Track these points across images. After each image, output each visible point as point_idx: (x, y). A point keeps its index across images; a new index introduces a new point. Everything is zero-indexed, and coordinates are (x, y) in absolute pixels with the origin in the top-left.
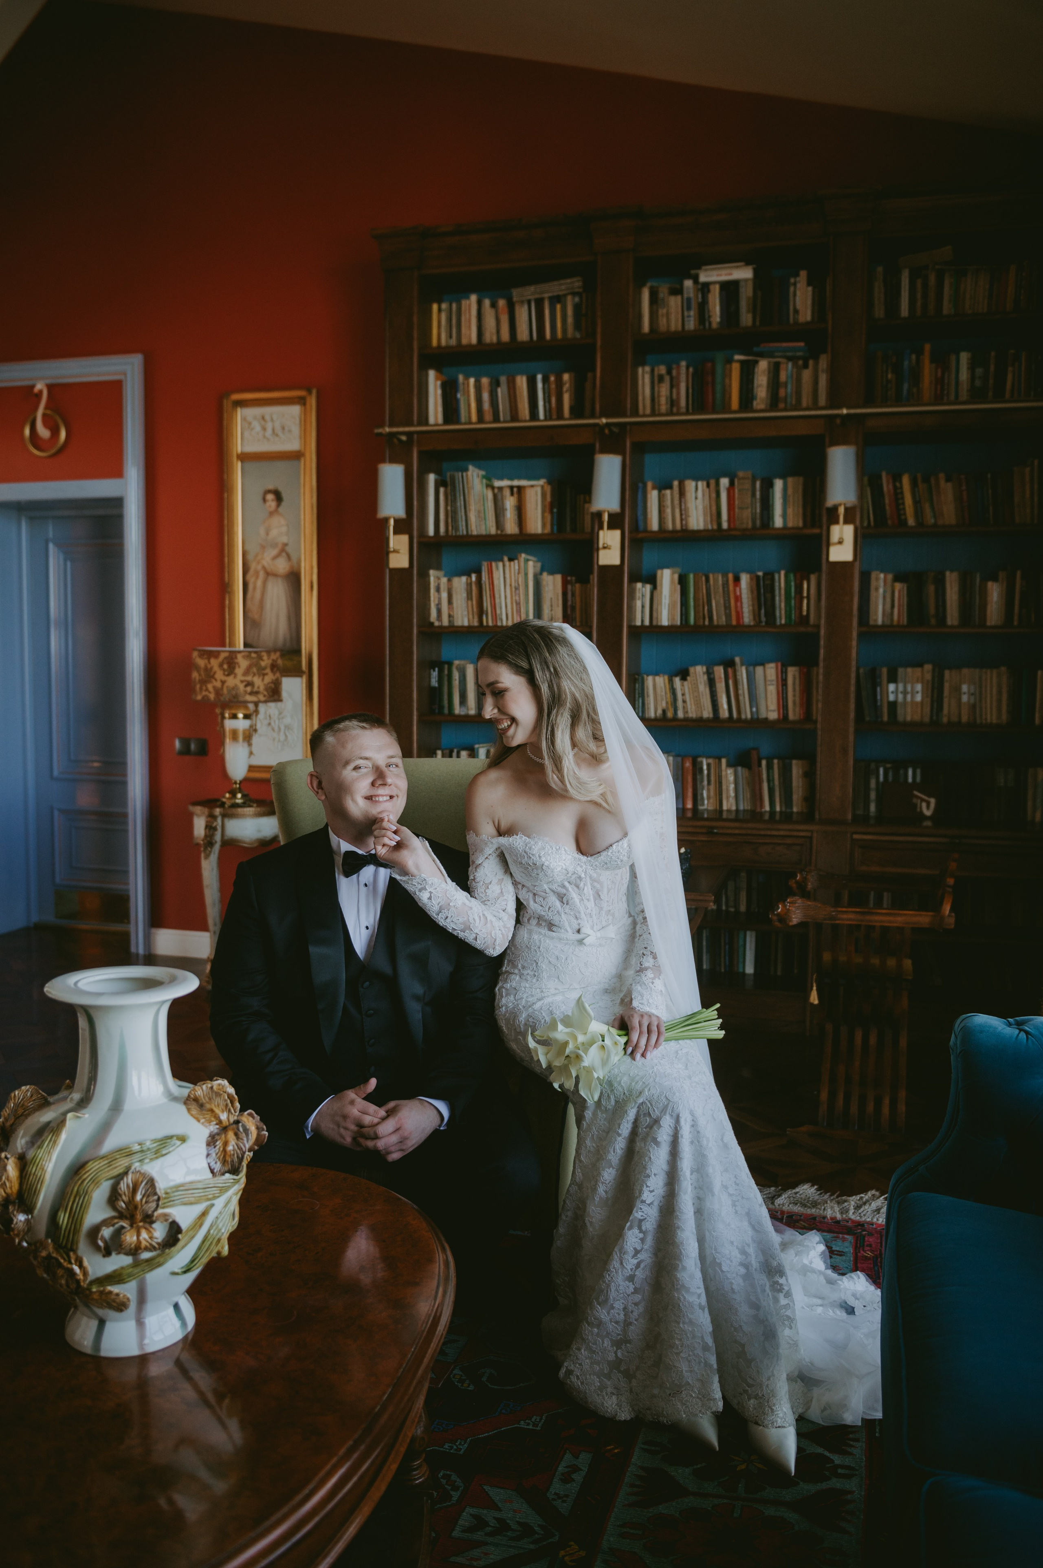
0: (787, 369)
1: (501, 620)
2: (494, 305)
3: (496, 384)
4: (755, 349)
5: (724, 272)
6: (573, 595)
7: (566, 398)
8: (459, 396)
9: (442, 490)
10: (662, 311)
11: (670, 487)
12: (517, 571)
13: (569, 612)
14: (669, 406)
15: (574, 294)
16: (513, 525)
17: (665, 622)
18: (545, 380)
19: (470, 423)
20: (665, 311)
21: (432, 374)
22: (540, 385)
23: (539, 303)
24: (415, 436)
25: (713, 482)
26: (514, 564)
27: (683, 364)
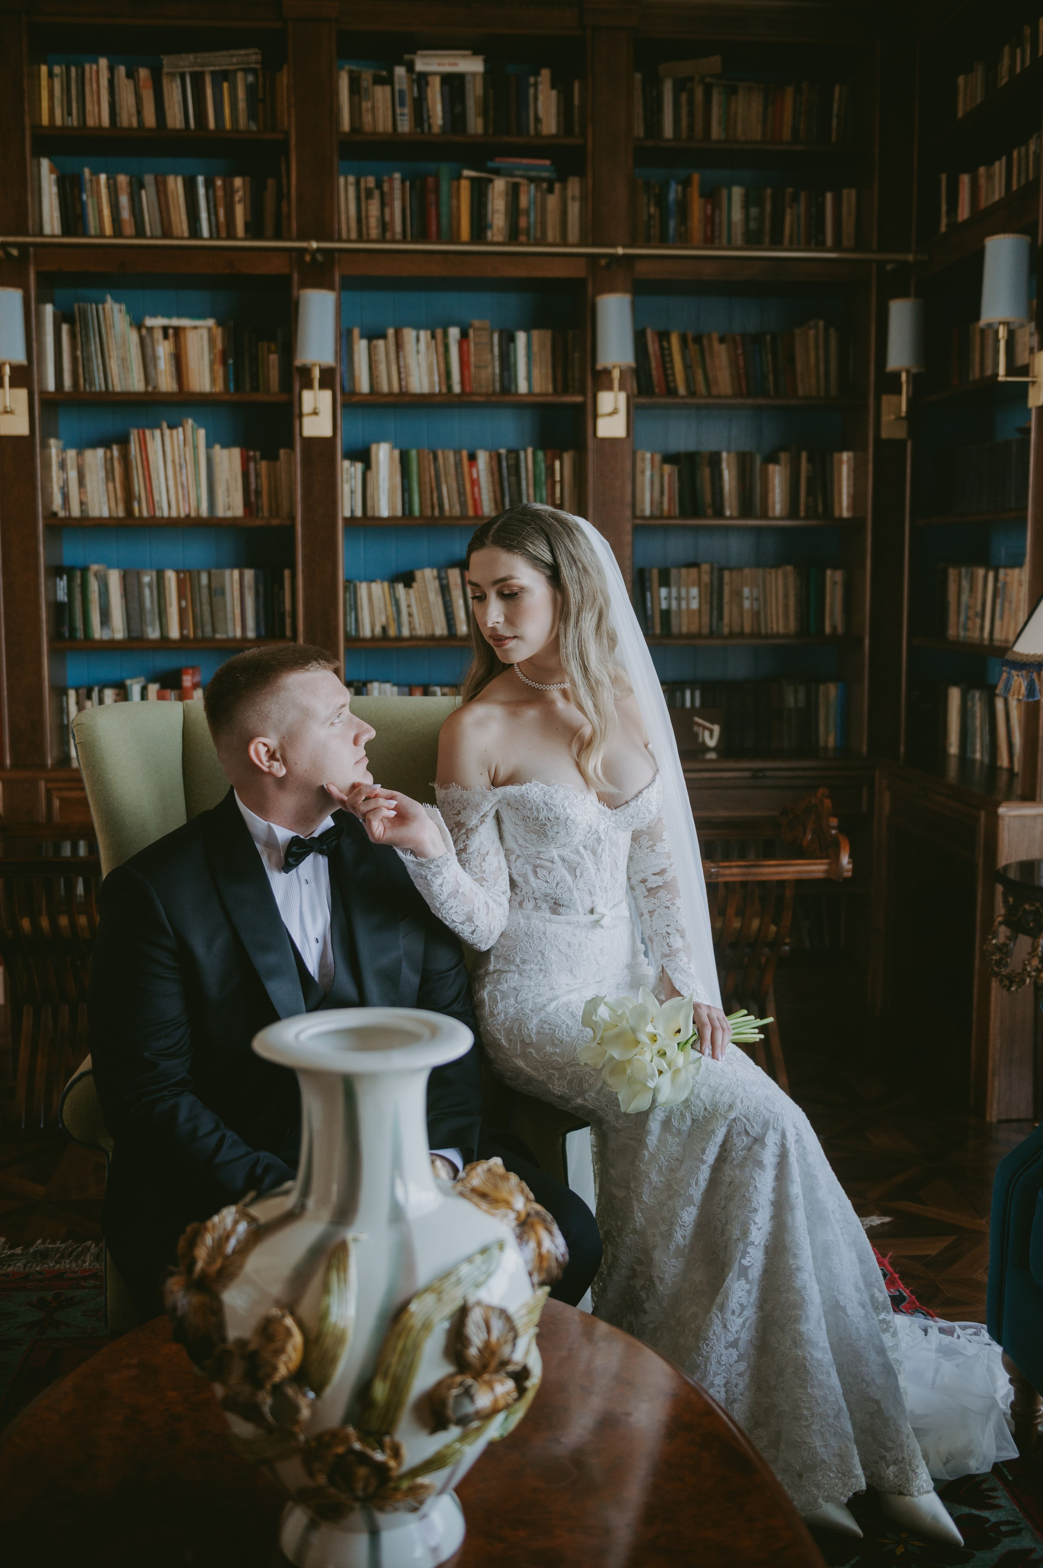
0: (528, 192)
1: (161, 509)
2: (130, 75)
3: (137, 185)
4: (490, 164)
5: (447, 61)
6: (257, 476)
7: (239, 211)
8: (84, 197)
9: (65, 328)
10: (366, 105)
11: (384, 336)
12: (182, 443)
13: (253, 498)
14: (380, 230)
15: (246, 71)
16: (169, 379)
17: (384, 513)
18: (209, 184)
19: (102, 235)
20: (369, 104)
21: (45, 163)
22: (202, 191)
23: (198, 79)
24: (31, 250)
25: (439, 332)
26: (178, 434)
27: (397, 176)
